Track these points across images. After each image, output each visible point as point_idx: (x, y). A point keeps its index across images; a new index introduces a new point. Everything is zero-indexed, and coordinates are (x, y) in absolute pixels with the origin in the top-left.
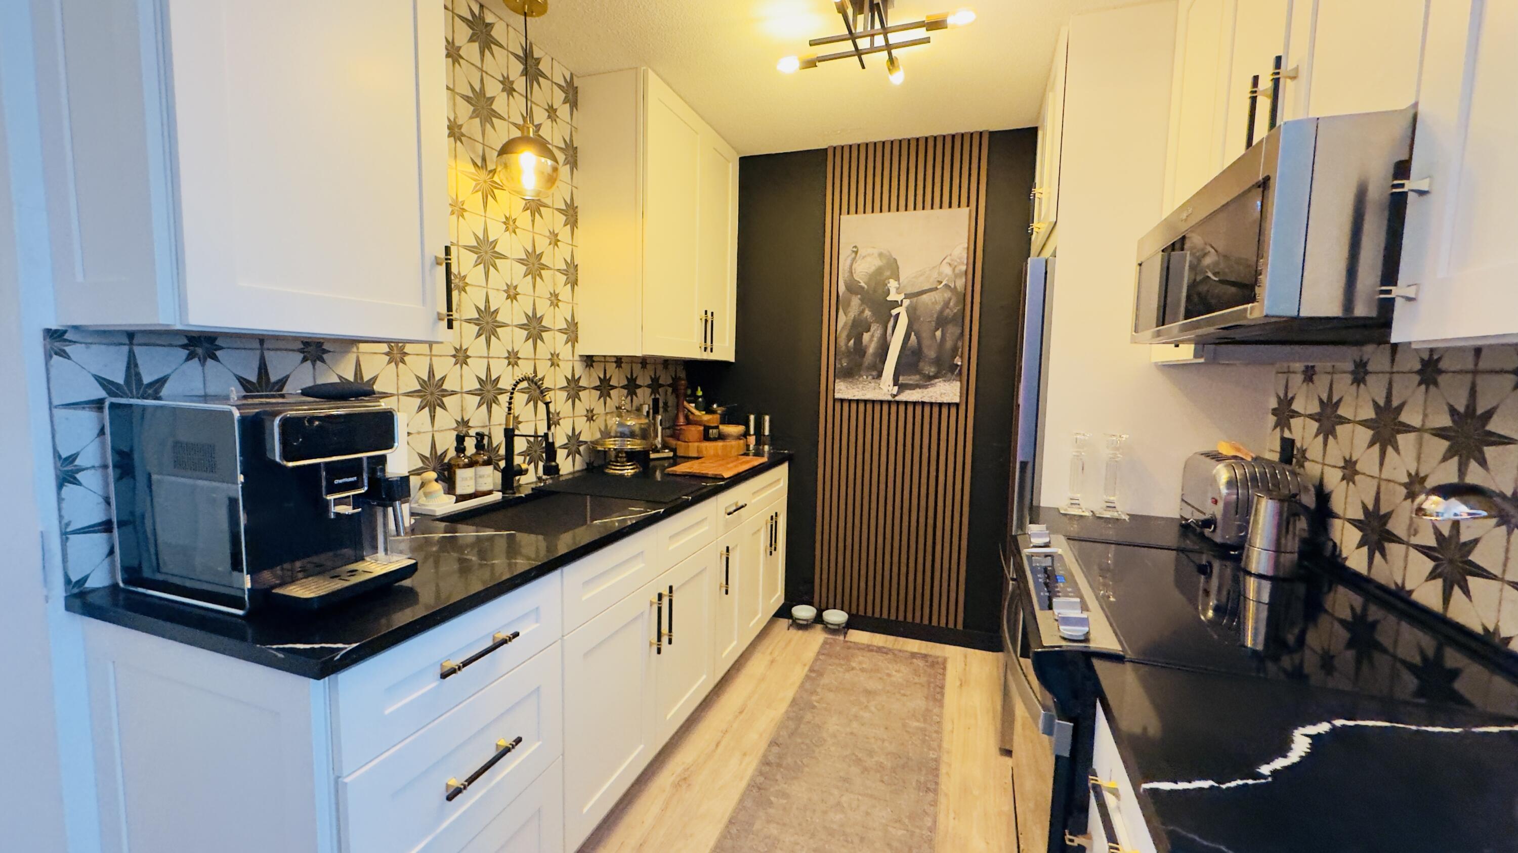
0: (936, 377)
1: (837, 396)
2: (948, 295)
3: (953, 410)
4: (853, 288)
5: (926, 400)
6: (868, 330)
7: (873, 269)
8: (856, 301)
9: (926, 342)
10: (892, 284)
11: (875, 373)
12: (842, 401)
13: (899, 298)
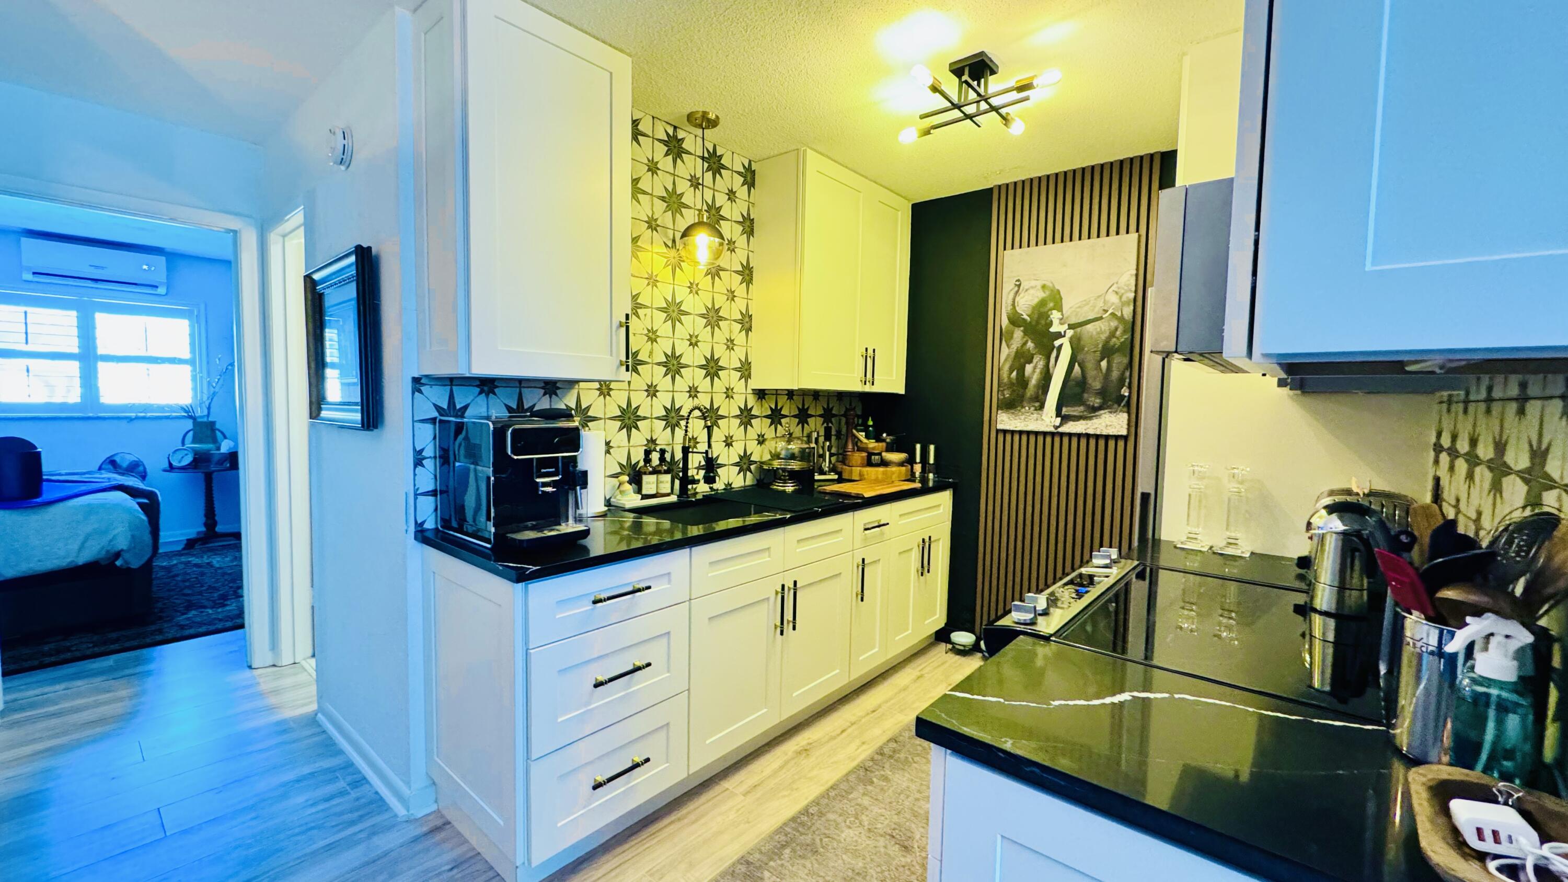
1: (1000, 427)
2: (1114, 324)
3: (1121, 444)
4: (1015, 320)
5: (1091, 432)
6: (1030, 362)
7: (1036, 301)
8: (1018, 334)
9: (1091, 373)
10: (1055, 316)
11: (1037, 404)
12: (1005, 432)
13: (1062, 329)
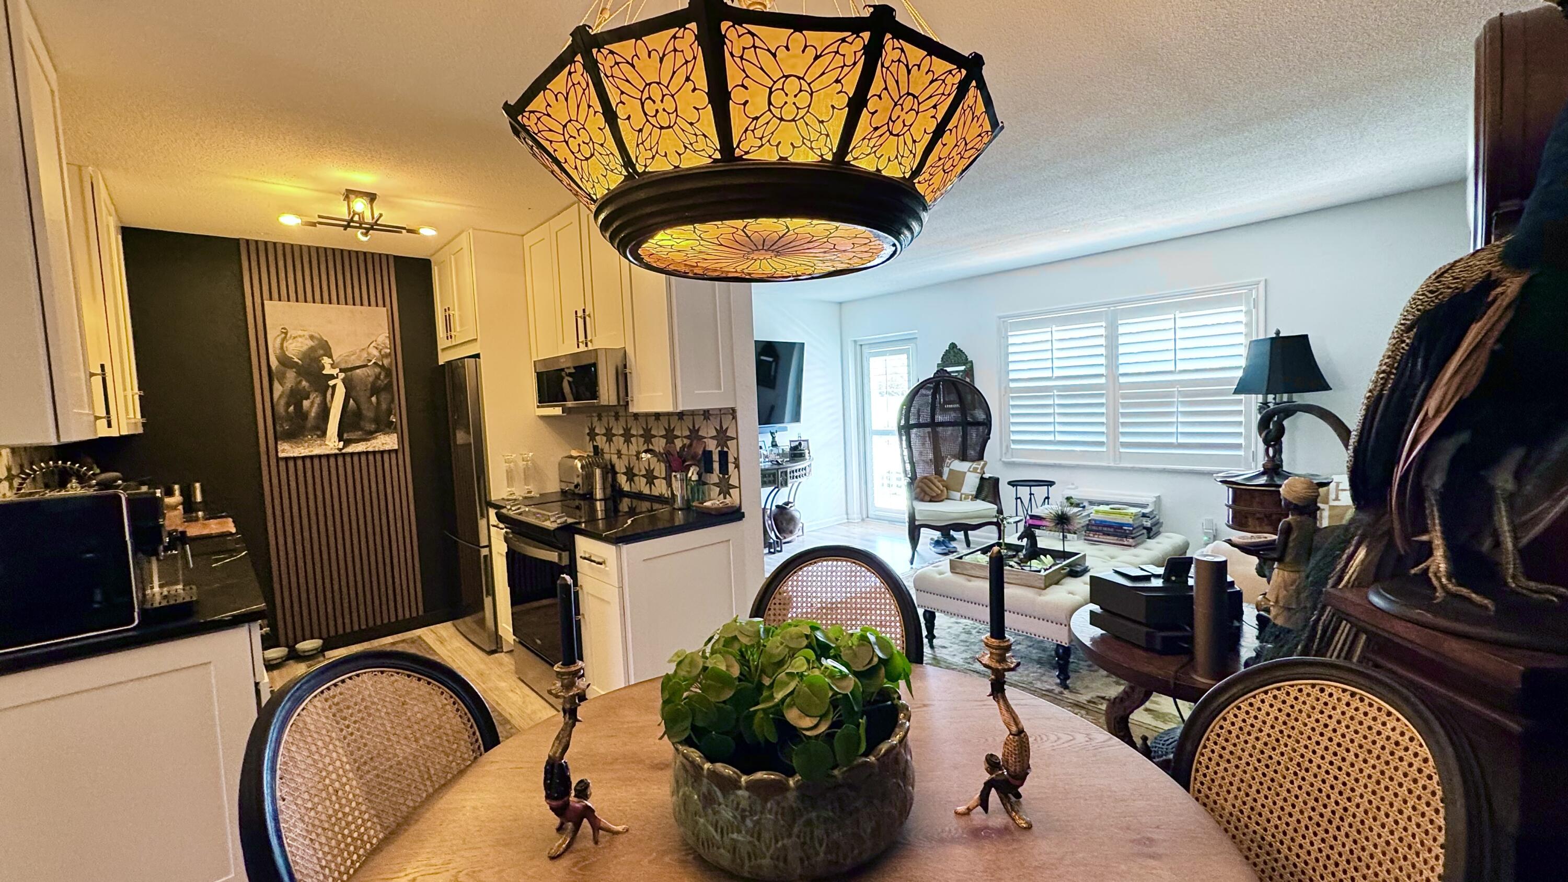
0: (376, 432)
